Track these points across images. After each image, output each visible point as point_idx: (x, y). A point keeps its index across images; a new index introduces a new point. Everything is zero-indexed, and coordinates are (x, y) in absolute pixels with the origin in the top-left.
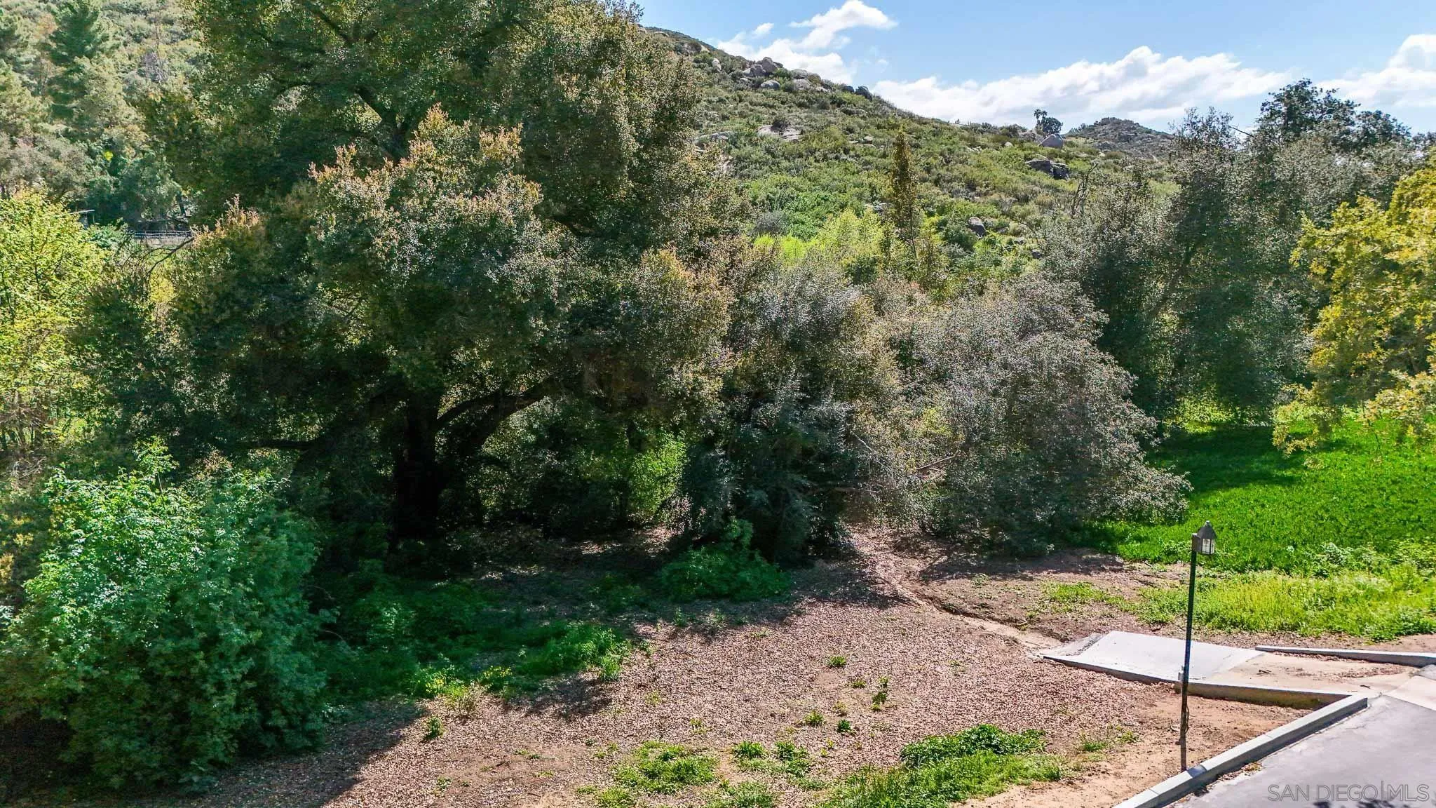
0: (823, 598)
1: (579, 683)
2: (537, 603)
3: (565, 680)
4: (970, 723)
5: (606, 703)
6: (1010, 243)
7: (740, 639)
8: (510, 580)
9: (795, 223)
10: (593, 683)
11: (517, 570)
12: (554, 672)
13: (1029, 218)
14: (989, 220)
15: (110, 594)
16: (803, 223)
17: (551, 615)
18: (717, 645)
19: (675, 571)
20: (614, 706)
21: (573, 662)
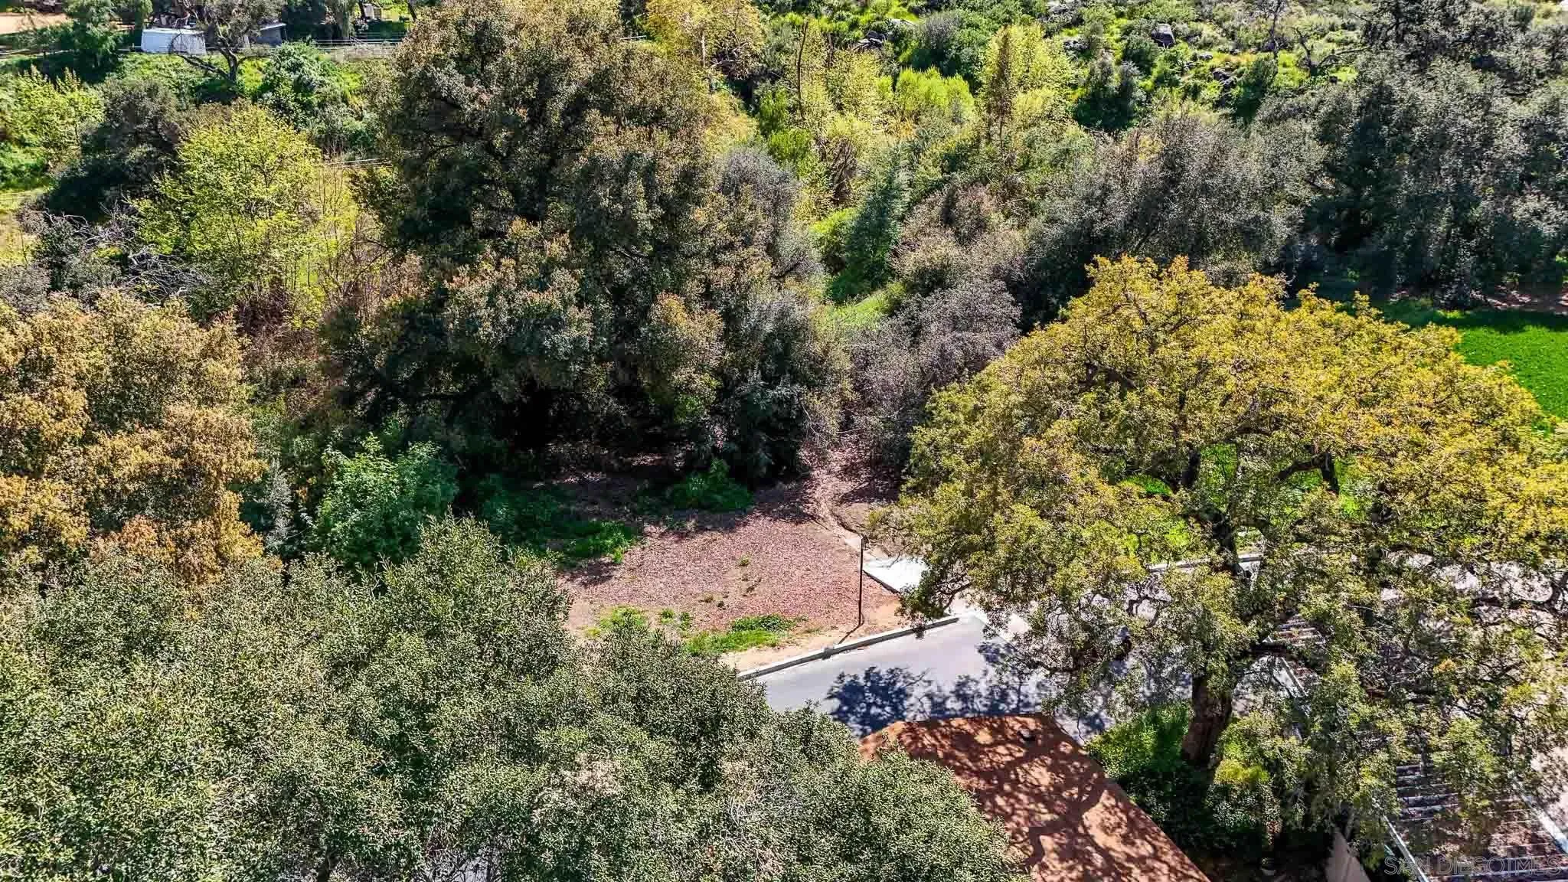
0: (765, 513)
1: (601, 563)
2: (594, 503)
3: (591, 561)
4: (762, 613)
5: (610, 577)
6: (1194, 58)
7: (699, 540)
8: (583, 483)
9: (969, 25)
10: (608, 565)
11: (588, 476)
12: (588, 556)
13: (1226, 25)
14: (1180, 26)
15: (355, 516)
16: (977, 27)
17: (598, 514)
18: (685, 543)
19: (677, 491)
20: (613, 581)
21: (600, 551)
